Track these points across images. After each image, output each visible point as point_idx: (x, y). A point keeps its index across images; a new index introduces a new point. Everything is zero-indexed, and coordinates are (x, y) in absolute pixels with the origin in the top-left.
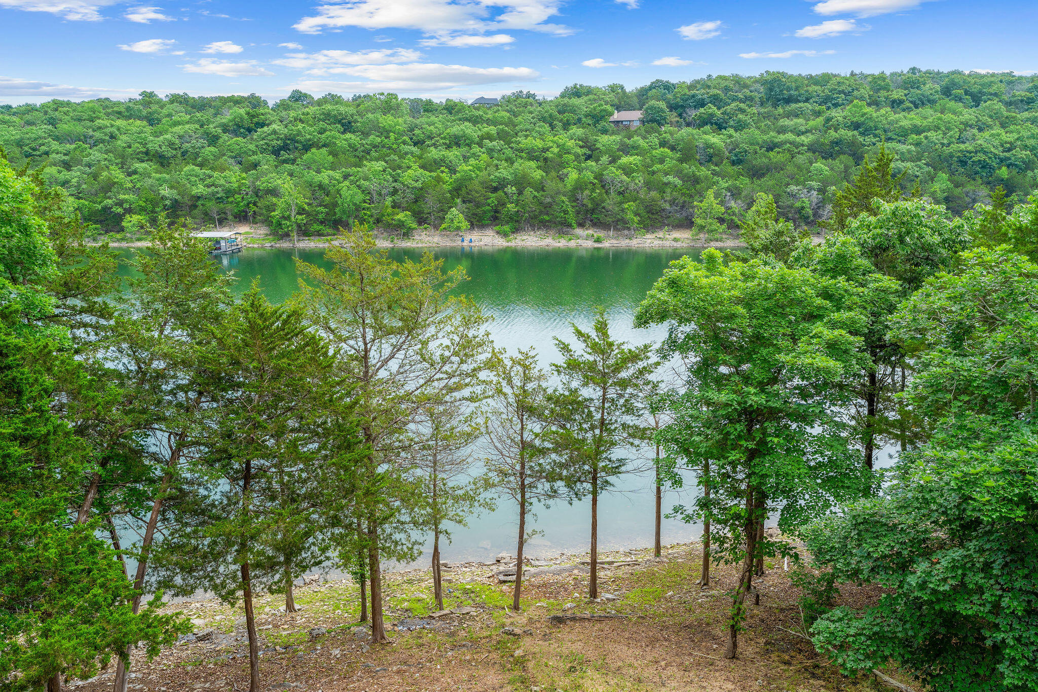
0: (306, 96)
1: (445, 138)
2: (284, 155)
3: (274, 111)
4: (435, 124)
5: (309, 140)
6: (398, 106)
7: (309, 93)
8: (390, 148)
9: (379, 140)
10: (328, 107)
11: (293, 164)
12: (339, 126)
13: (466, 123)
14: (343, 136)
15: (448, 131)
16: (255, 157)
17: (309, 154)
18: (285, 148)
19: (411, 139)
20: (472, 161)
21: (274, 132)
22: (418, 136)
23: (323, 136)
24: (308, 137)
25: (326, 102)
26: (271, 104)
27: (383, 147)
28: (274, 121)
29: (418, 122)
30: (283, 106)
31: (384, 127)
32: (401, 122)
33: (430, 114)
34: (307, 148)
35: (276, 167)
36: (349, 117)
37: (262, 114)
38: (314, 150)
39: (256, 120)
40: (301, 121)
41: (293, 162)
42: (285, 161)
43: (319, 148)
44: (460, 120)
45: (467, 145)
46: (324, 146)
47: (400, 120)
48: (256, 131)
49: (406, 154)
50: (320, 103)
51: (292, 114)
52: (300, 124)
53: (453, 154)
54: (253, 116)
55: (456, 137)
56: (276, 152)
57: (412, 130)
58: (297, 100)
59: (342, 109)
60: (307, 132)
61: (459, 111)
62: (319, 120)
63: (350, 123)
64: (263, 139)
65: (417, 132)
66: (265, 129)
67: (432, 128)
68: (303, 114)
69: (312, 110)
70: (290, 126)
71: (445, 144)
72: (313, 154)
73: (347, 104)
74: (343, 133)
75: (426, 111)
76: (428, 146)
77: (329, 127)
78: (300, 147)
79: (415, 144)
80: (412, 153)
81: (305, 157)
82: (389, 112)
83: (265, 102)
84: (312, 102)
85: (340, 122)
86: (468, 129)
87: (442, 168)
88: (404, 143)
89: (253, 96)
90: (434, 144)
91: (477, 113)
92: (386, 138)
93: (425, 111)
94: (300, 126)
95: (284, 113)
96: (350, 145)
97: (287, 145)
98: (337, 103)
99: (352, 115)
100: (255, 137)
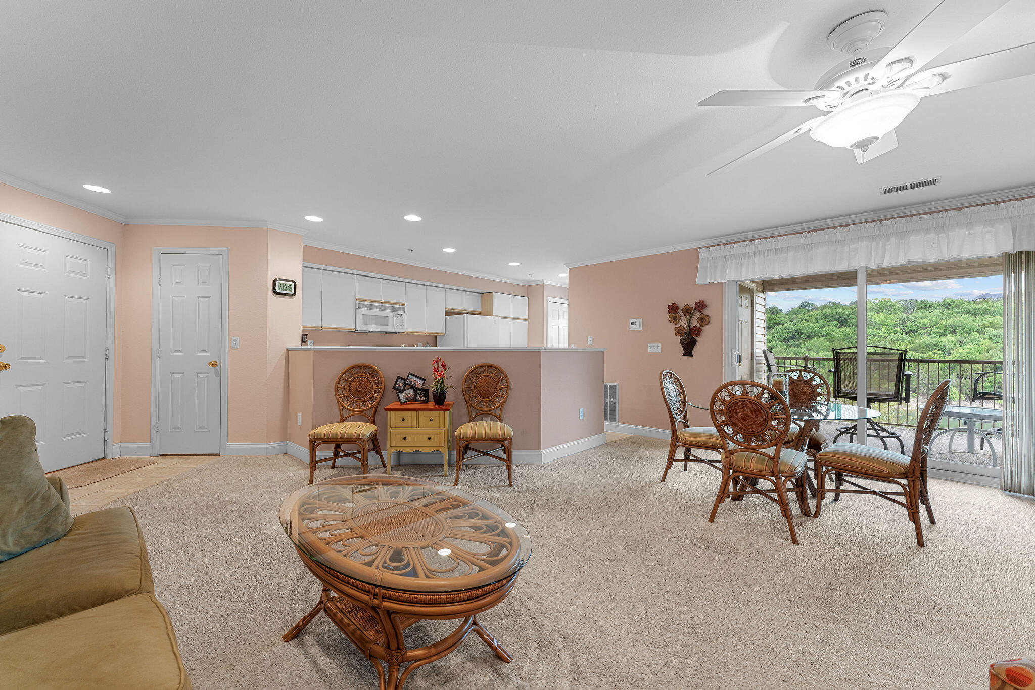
0: (811, 304)
1: (939, 328)
2: (791, 342)
3: (787, 315)
4: (930, 316)
5: (812, 332)
6: (891, 306)
7: (813, 303)
8: (880, 336)
9: (871, 331)
10: (829, 311)
11: (798, 347)
12: (836, 323)
13: (967, 316)
14: (839, 329)
15: (943, 322)
16: (772, 343)
17: (811, 341)
18: (793, 337)
19: (903, 329)
20: (970, 346)
21: (787, 328)
22: (910, 326)
23: (823, 329)
24: (811, 330)
25: (827, 308)
26: (785, 312)
27: (875, 335)
28: (787, 322)
29: (911, 316)
30: (795, 312)
31: (876, 322)
32: (893, 319)
33: (924, 310)
34: (809, 337)
35: (785, 349)
36: (846, 317)
37: (778, 318)
38: (814, 339)
39: (774, 321)
40: (807, 321)
41: (798, 346)
42: (793, 346)
43: (818, 337)
44: (958, 313)
45: (966, 332)
46: (822, 336)
47: (892, 316)
48: (773, 328)
49: (897, 340)
50: (822, 308)
51: (800, 316)
52: (806, 322)
53: (948, 340)
54: (772, 319)
55: (951, 326)
56: (786, 340)
57: (904, 323)
58: (804, 308)
59: (840, 311)
60: (812, 327)
61: (957, 306)
62: (821, 319)
63: (845, 320)
64: (778, 333)
65: (908, 324)
66: (780, 326)
67: (925, 321)
68: (809, 316)
69: (815, 313)
70: (798, 324)
71: (939, 332)
72: (814, 341)
73: (845, 307)
74: (839, 327)
75: (922, 308)
76: (920, 334)
77: (828, 323)
78: (804, 336)
79: (906, 333)
80: (903, 340)
81: (807, 343)
82: (882, 311)
83: (781, 310)
84: (815, 307)
85: (837, 320)
86: (967, 320)
87: (935, 351)
88: (895, 332)
89: (773, 307)
90: (927, 333)
91: (978, 307)
92: (878, 329)
93: (919, 308)
94: (805, 324)
95: (794, 316)
96: (845, 335)
97: (795, 335)
98: (836, 307)
99: (848, 315)
100: (772, 331)
